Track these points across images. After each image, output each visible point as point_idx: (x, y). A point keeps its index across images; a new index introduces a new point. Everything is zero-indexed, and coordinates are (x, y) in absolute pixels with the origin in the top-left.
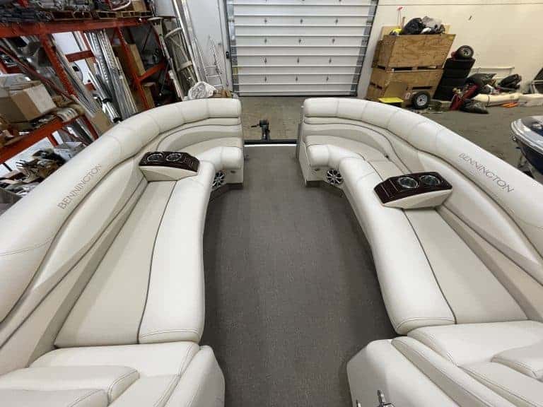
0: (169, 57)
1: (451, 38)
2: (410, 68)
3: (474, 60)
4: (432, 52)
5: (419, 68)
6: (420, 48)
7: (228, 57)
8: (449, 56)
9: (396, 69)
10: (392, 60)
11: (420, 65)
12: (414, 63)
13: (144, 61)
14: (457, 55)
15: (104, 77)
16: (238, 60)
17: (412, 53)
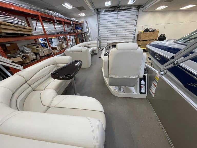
0: (85, 40)
1: (158, 32)
2: (147, 40)
3: (166, 37)
4: (153, 36)
5: (150, 40)
6: (149, 35)
7: (98, 40)
8: (159, 37)
9: (143, 41)
10: (141, 38)
11: (150, 39)
12: (148, 39)
13: (80, 41)
14: (161, 36)
15: (72, 44)
16: (101, 41)
17: (147, 36)
